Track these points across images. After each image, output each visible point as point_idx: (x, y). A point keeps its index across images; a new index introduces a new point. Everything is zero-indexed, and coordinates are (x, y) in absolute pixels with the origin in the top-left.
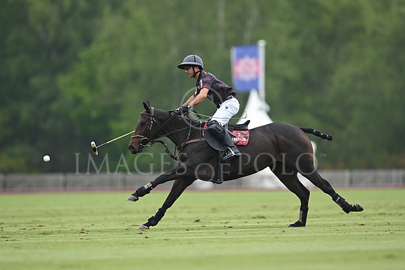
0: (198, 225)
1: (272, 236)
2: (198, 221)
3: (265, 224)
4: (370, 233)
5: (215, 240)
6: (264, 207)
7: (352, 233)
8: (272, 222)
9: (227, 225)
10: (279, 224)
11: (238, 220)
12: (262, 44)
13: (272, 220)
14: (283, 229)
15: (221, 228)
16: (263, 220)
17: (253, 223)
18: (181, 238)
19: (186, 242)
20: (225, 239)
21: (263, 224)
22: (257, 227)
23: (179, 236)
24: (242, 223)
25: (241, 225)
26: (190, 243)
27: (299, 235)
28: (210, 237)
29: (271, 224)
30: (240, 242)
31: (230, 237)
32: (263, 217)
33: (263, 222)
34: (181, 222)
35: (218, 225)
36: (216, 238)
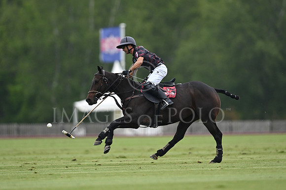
0: (75, 163)
1: (131, 171)
2: (75, 160)
3: (126, 162)
4: (206, 169)
5: (88, 175)
6: (125, 149)
7: (192, 169)
8: (131, 161)
9: (97, 163)
10: (137, 162)
11: (105, 160)
12: (123, 26)
13: (131, 159)
14: (139, 166)
15: (92, 166)
16: (124, 159)
17: (116, 161)
18: (62, 173)
19: (66, 176)
20: (96, 174)
21: (124, 162)
22: (120, 164)
23: (60, 172)
24: (108, 161)
25: (108, 163)
26: (69, 177)
27: (152, 171)
28: (84, 172)
29: (130, 163)
30: (107, 176)
31: (99, 172)
32: (124, 157)
33: (124, 161)
34: (62, 161)
35: (90, 163)
36: (89, 173)
